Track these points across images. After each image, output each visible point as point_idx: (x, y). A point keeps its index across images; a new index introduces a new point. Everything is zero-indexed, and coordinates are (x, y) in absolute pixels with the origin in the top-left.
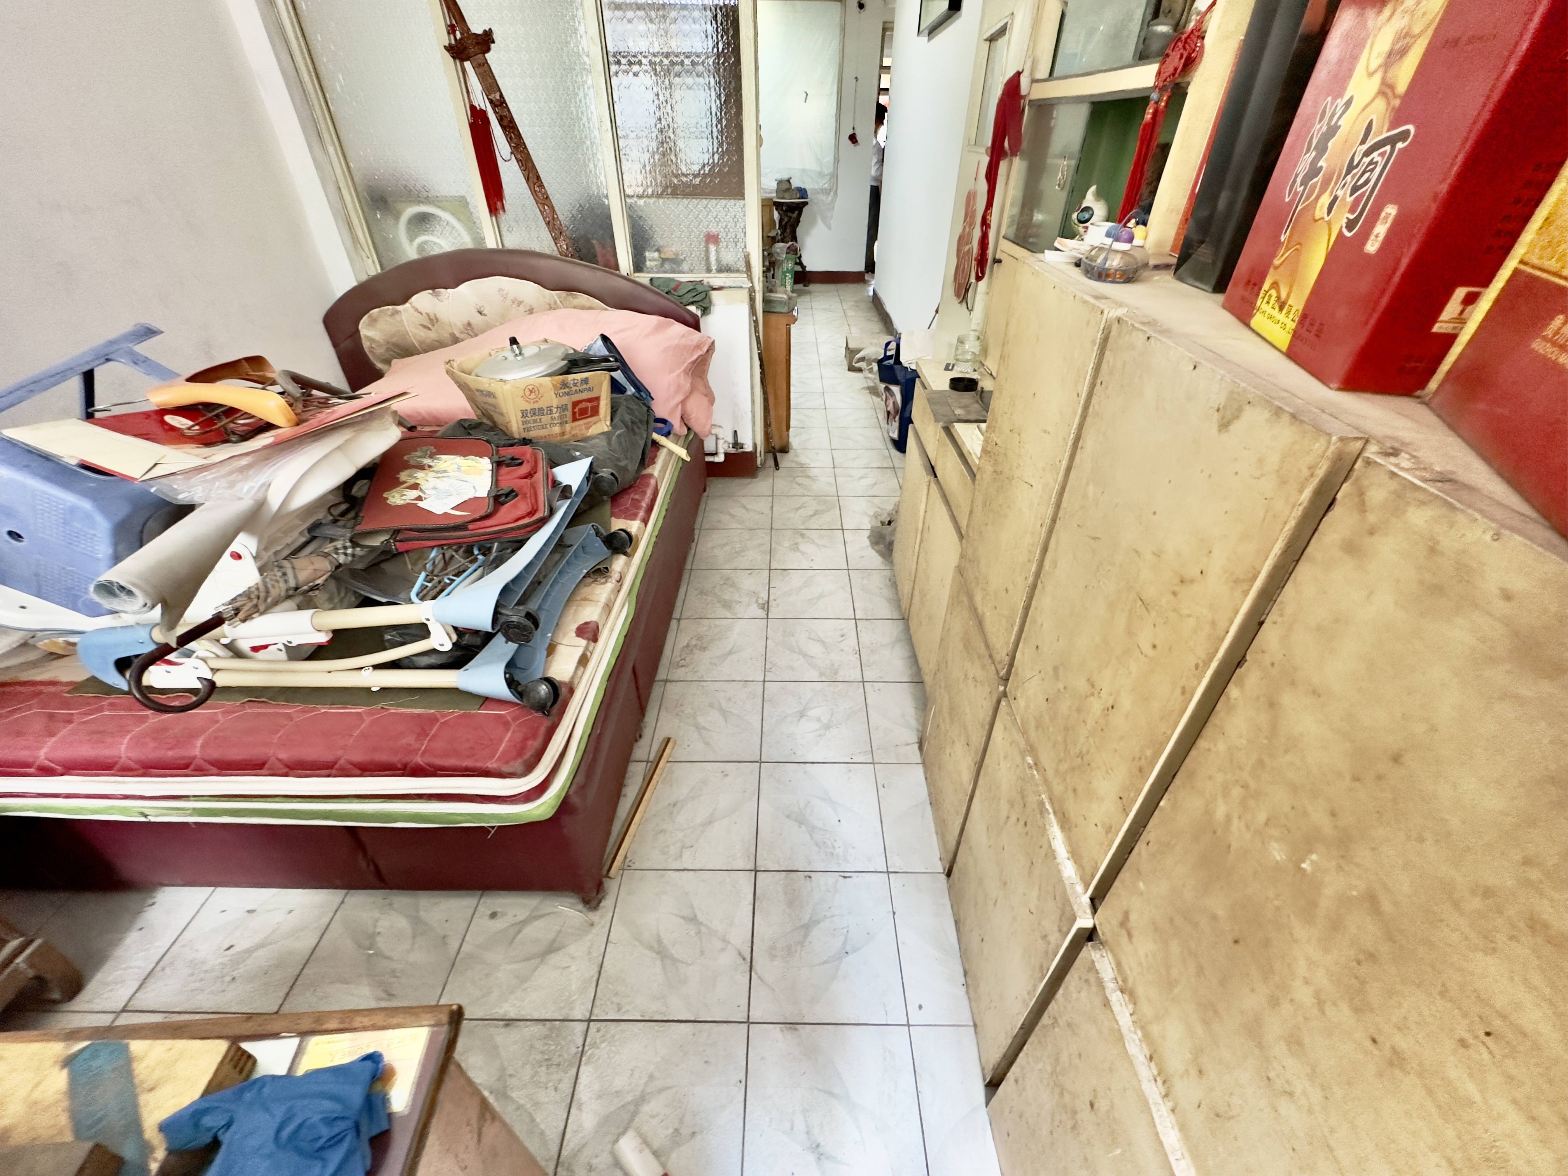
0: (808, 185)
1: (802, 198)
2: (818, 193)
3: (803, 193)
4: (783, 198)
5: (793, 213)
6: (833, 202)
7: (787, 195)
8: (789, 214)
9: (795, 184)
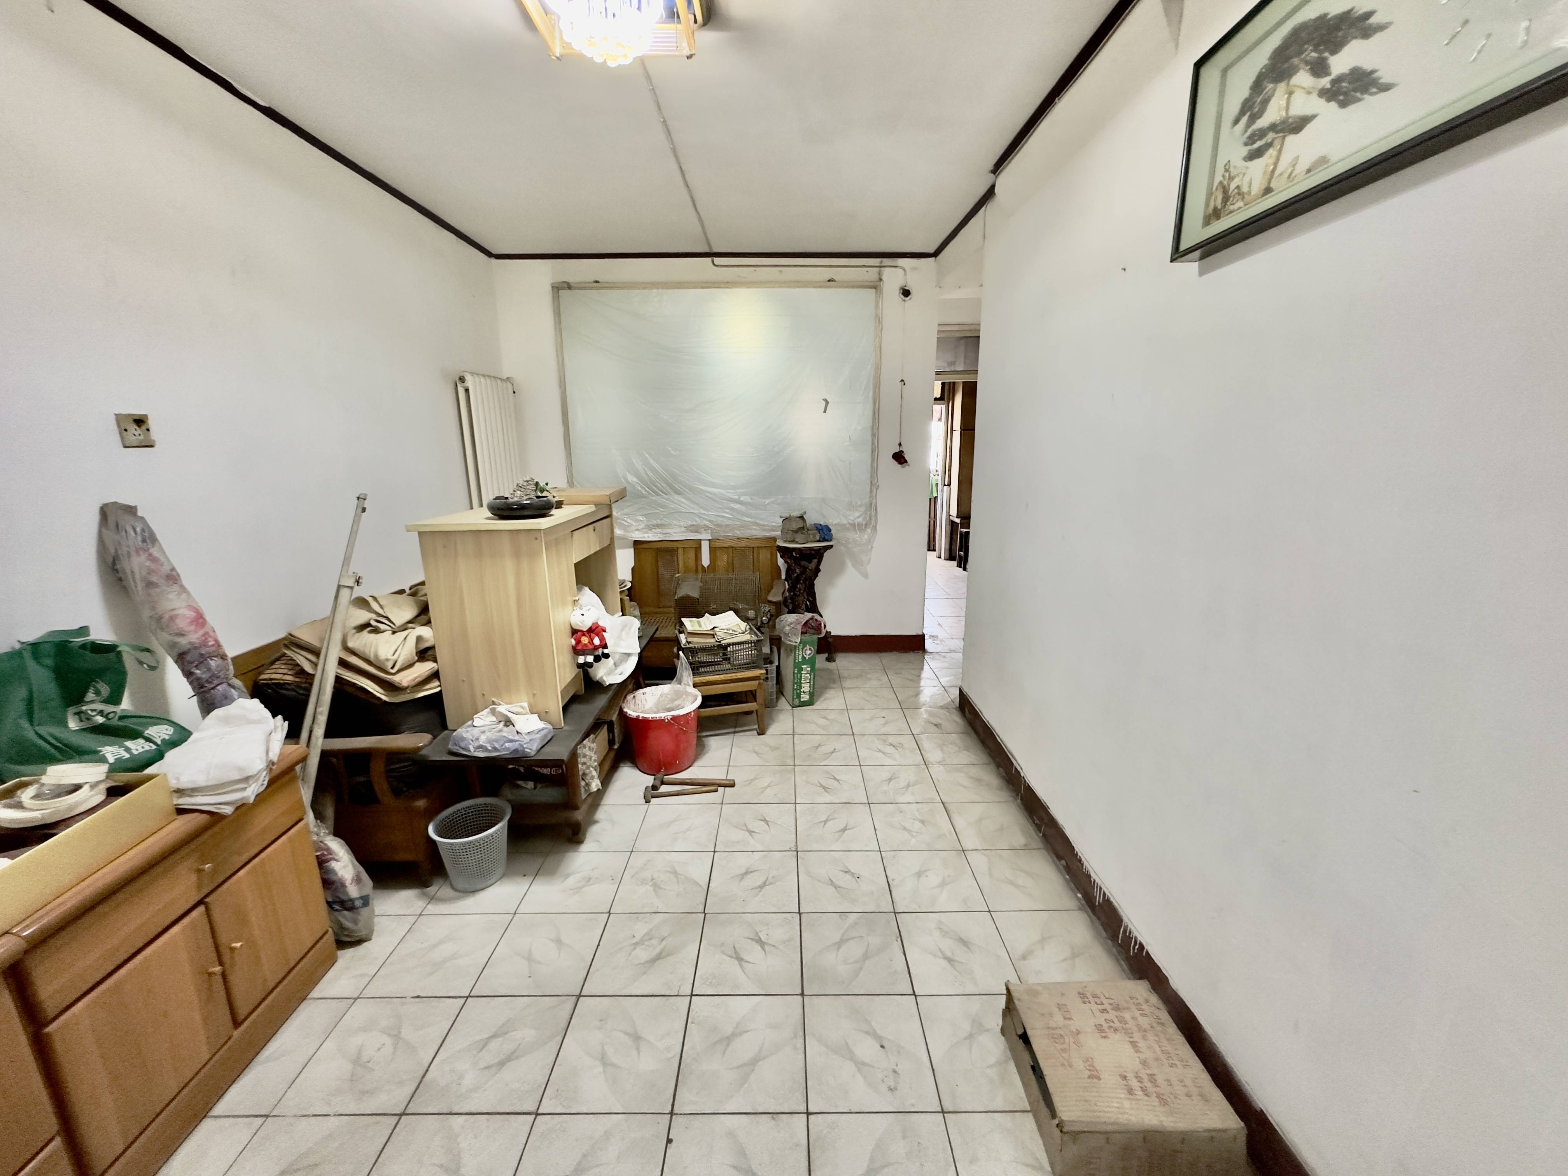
0: (831, 520)
1: (825, 540)
2: (848, 529)
3: (824, 532)
4: (793, 541)
5: (810, 562)
6: (870, 541)
7: (799, 537)
8: (803, 563)
9: (812, 519)
